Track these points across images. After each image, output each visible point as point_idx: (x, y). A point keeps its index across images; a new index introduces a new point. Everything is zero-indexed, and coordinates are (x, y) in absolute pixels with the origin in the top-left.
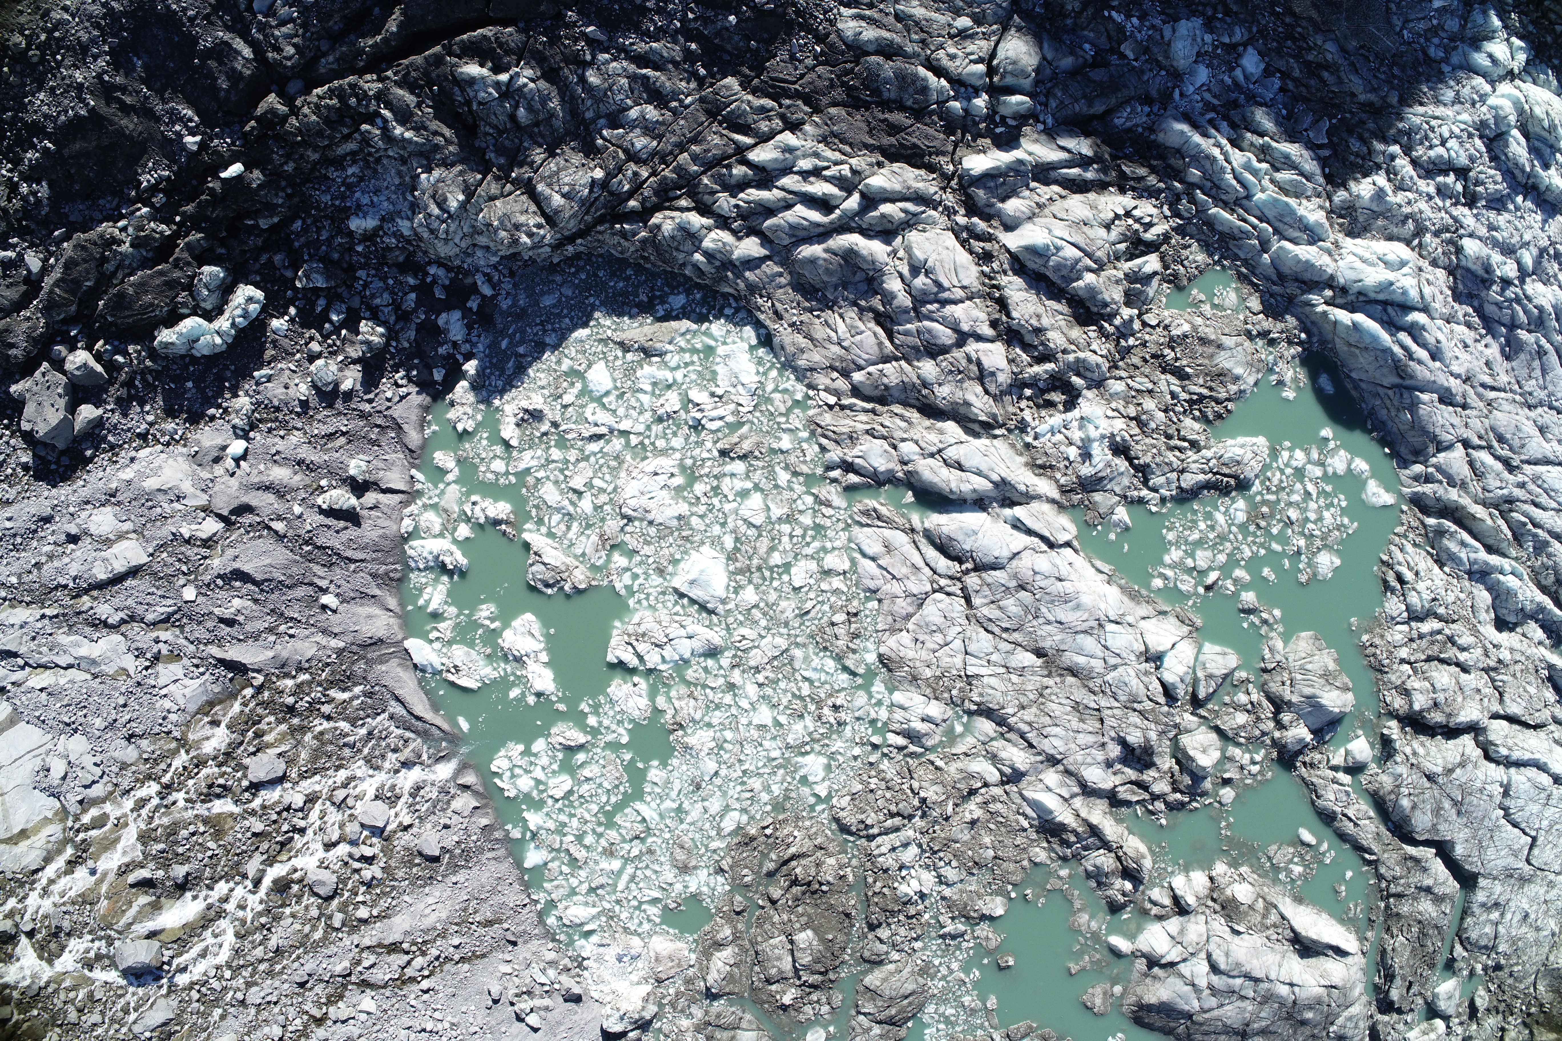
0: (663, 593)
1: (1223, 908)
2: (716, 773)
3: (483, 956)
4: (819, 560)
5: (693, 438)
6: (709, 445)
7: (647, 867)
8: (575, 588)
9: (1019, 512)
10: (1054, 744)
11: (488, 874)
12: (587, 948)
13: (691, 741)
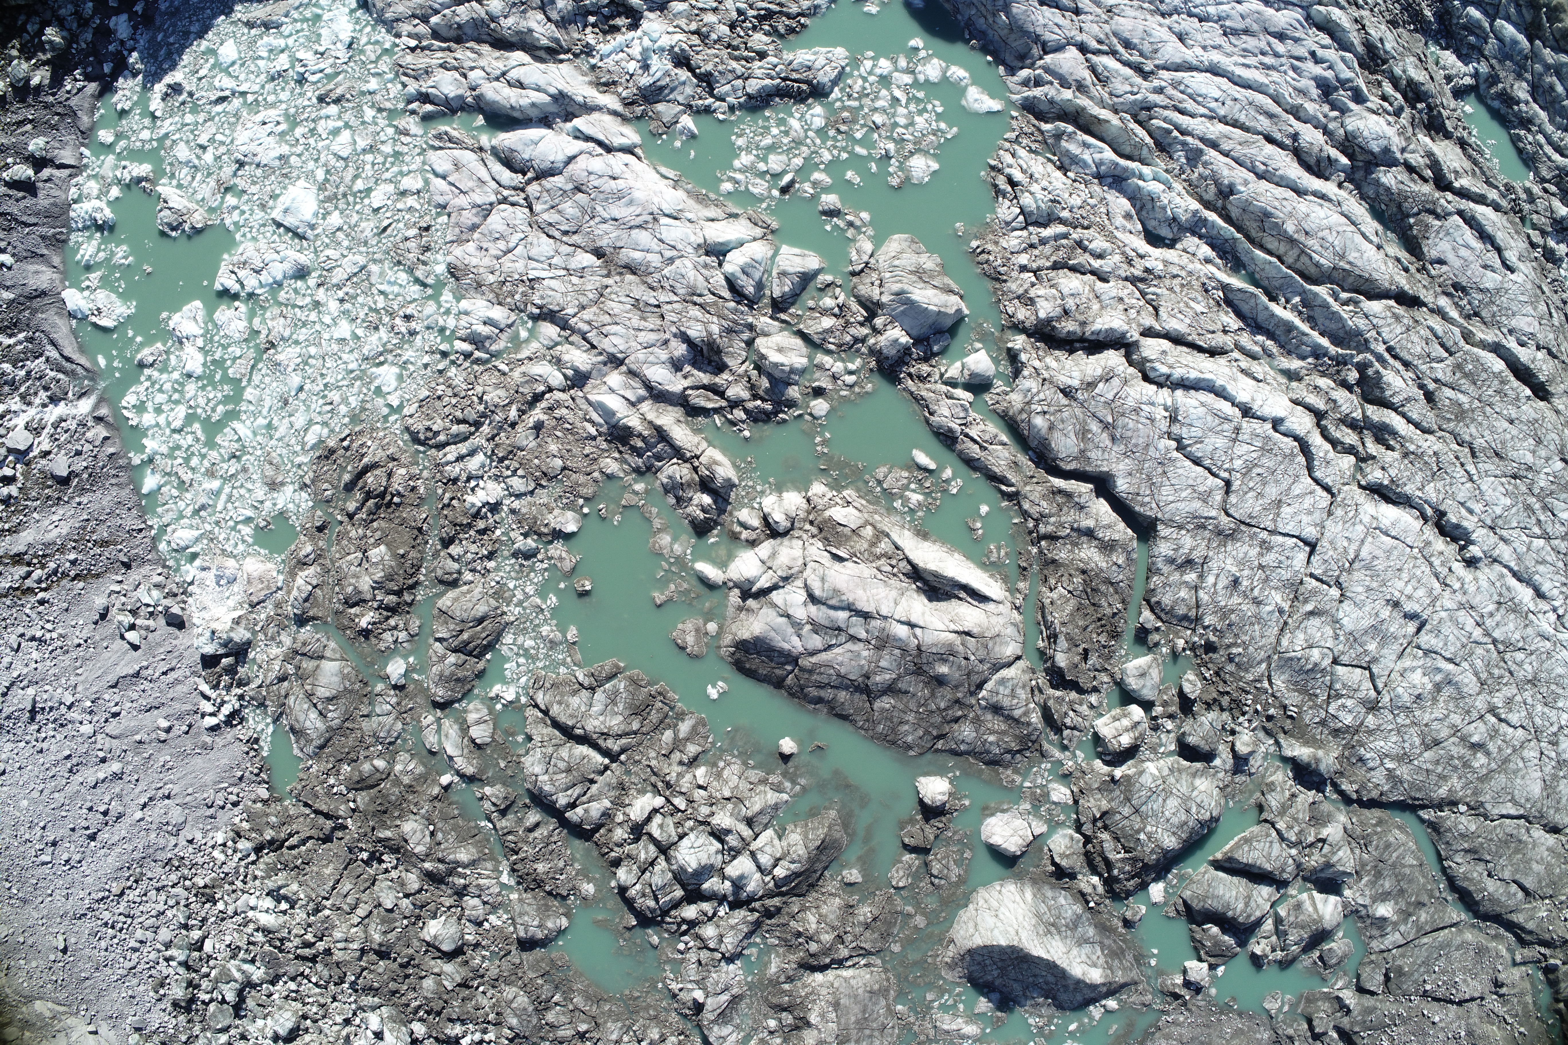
0: (264, 225)
1: (821, 530)
2: (301, 389)
3: (98, 576)
4: (397, 183)
5: (298, 91)
6: (309, 94)
7: (242, 486)
8: (193, 228)
9: (577, 122)
10: (615, 343)
11: (109, 498)
12: (190, 571)
13: (279, 357)
